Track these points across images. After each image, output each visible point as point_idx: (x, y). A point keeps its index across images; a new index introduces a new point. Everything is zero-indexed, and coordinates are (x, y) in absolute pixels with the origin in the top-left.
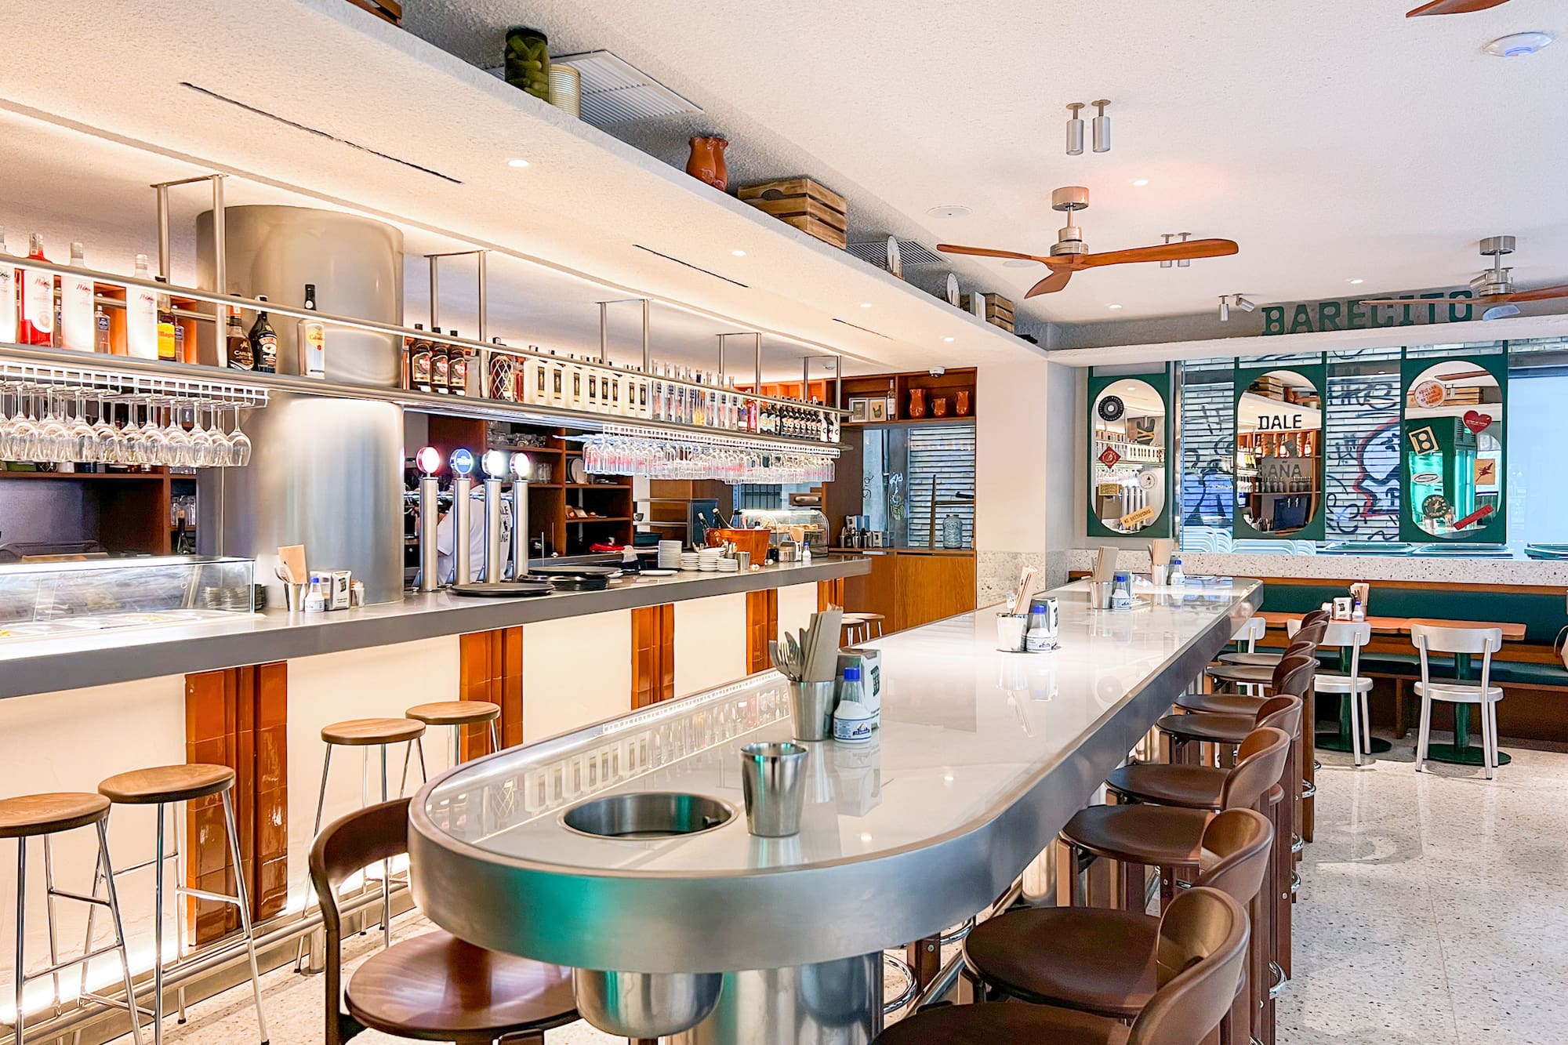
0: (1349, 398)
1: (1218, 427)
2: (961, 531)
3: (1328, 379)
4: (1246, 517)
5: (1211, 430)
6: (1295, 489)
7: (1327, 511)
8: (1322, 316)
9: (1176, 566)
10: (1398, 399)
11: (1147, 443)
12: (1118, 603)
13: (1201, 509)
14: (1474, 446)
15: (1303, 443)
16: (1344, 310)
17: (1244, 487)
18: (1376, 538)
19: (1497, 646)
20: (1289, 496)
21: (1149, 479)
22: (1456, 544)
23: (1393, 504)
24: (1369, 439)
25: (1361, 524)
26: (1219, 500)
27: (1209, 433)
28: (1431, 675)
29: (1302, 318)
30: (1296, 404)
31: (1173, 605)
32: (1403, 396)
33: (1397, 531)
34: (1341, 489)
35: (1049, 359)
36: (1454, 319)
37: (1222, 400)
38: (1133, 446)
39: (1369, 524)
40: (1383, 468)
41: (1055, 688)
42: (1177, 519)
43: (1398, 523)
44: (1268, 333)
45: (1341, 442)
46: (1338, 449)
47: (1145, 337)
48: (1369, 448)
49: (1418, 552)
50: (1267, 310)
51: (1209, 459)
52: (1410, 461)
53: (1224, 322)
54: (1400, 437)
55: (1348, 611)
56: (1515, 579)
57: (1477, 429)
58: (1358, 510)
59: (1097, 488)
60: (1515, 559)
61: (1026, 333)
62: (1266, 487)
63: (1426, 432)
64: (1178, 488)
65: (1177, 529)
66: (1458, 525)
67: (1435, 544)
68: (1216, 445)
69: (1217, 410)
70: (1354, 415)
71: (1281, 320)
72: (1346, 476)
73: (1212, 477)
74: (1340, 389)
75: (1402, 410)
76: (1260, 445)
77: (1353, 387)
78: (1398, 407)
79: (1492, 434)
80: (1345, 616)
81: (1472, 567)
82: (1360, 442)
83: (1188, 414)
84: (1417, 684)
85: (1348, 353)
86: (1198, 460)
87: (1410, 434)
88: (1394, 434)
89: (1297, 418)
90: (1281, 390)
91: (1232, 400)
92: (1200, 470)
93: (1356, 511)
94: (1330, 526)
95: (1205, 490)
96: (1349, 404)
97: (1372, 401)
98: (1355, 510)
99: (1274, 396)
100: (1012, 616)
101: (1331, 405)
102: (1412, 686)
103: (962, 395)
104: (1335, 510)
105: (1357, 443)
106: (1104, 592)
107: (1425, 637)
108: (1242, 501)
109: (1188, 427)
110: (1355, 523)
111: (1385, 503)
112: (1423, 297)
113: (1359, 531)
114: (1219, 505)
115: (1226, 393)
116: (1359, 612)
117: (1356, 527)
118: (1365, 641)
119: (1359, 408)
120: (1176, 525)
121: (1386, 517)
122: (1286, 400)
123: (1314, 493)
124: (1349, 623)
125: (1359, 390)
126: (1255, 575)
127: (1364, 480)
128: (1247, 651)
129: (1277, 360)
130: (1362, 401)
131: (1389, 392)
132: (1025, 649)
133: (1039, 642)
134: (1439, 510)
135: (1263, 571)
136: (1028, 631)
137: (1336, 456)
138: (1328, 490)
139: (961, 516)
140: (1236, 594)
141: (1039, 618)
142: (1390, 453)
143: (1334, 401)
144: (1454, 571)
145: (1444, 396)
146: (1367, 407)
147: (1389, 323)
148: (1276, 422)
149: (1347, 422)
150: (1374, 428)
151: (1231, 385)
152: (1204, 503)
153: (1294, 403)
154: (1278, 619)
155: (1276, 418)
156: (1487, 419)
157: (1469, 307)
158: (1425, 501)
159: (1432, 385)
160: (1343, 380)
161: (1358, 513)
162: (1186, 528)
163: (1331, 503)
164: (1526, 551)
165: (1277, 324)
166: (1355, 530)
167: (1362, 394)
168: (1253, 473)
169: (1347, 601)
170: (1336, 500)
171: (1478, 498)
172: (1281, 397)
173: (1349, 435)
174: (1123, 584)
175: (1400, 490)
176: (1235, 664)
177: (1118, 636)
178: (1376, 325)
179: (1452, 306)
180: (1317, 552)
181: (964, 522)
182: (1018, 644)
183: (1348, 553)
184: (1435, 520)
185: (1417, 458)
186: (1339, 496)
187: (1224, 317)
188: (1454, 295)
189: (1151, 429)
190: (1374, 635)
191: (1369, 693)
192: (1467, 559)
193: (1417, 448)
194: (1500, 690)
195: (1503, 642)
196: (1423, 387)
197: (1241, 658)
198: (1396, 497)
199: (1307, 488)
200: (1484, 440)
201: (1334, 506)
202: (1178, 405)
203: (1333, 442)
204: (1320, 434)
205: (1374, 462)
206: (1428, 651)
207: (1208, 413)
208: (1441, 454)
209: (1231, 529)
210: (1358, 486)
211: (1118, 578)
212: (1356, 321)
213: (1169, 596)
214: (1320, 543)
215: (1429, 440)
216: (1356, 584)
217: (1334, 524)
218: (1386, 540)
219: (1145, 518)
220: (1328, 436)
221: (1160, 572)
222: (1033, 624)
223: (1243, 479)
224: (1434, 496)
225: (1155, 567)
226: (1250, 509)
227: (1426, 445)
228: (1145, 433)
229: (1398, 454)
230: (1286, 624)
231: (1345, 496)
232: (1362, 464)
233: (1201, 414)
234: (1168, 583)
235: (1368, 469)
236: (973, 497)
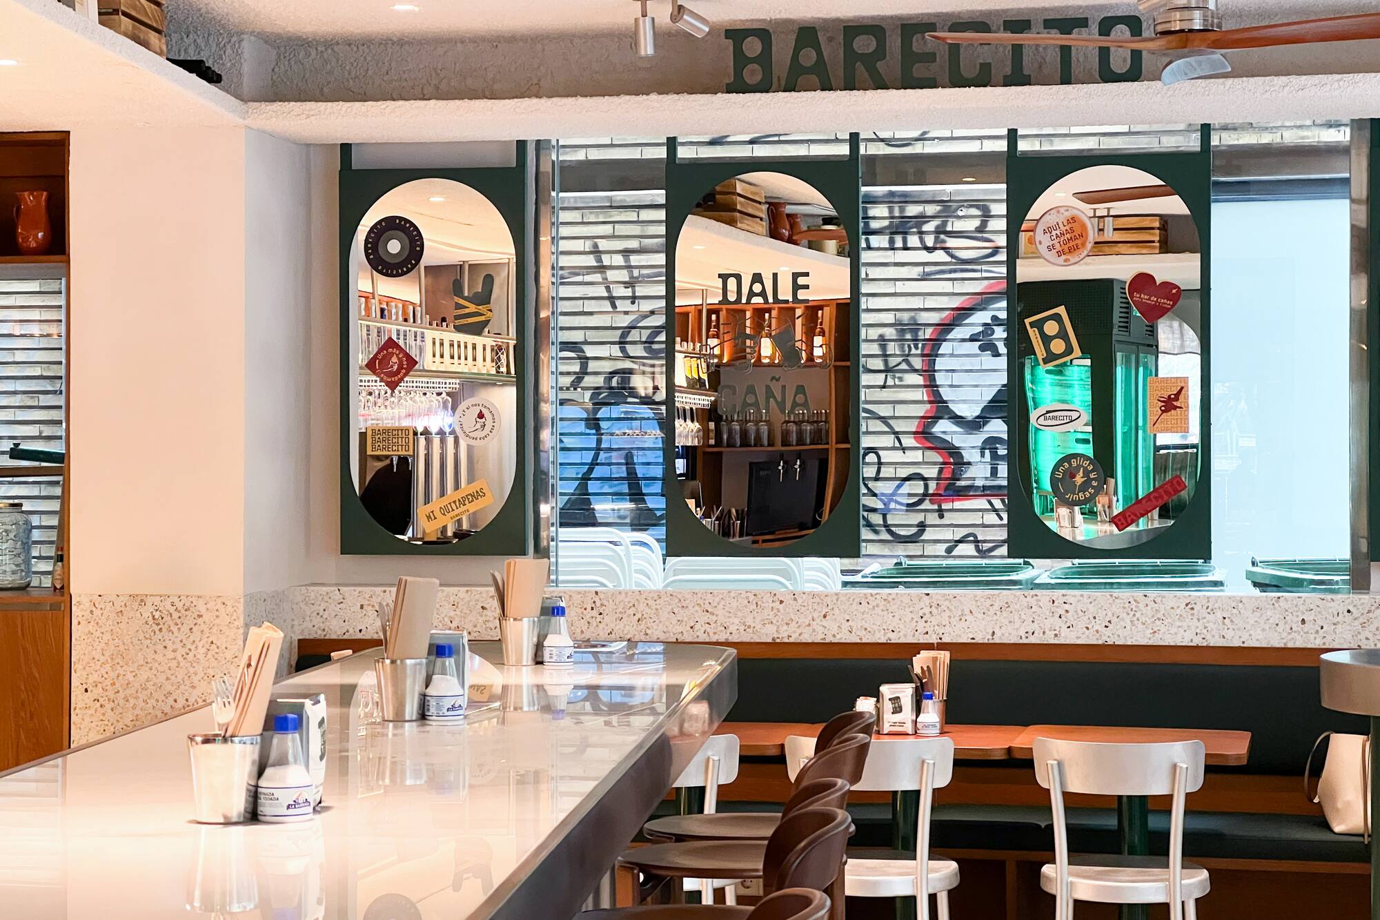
0: (905, 234)
1: (629, 292)
2: (27, 545)
3: (864, 189)
4: (691, 503)
5: (612, 299)
6: (794, 438)
7: (864, 490)
8: (851, 56)
9: (555, 620)
10: (1002, 241)
11: (477, 329)
12: (439, 707)
13: (593, 487)
14: (1151, 346)
15: (810, 333)
16: (894, 43)
17: (687, 432)
18: (963, 549)
19: (1195, 778)
20: (782, 456)
21: (481, 416)
22: (1117, 561)
23: (994, 472)
24: (945, 328)
25: (932, 519)
26: (629, 462)
27: (606, 306)
28: (1071, 849)
29: (808, 57)
30: (795, 243)
31: (548, 708)
32: (1013, 232)
33: (1003, 534)
34: (889, 441)
35: (248, 122)
36: (1108, 75)
37: (636, 230)
38: (437, 335)
39: (949, 518)
40: (974, 394)
41: (319, 902)
42: (545, 509)
43: (1005, 516)
44: (738, 86)
45: (890, 333)
46: (883, 347)
47: (469, 81)
48: (945, 348)
49: (1044, 579)
50: (736, 35)
51: (608, 366)
52: (1028, 377)
53: (647, 58)
54: (1008, 324)
55: (907, 713)
56: (1229, 634)
57: (1154, 314)
58: (926, 487)
59: (363, 436)
60: (1228, 591)
61: (193, 57)
62: (730, 432)
63: (1057, 317)
64: (546, 435)
65: (544, 534)
66: (1121, 521)
67: (1076, 561)
68: (623, 335)
69: (626, 252)
70: (915, 272)
71: (765, 59)
72: (901, 410)
73: (616, 411)
74: (886, 214)
75: (1011, 264)
76: (717, 336)
77: (912, 210)
78: (1002, 257)
79: (1184, 319)
80: (902, 724)
81: (1148, 611)
82: (928, 333)
83: (565, 261)
84: (1047, 869)
85: (900, 134)
86: (584, 372)
87: (1027, 321)
88: (995, 318)
89: (801, 281)
90: (762, 211)
91: (662, 230)
92: (588, 394)
93: (921, 491)
94: (869, 525)
95: (599, 441)
96: (906, 248)
97: (951, 243)
98: (918, 487)
99: (747, 223)
100: (225, 740)
101: (869, 248)
102: (1038, 874)
103: (32, 200)
104: (879, 487)
105: (921, 335)
106: (409, 682)
107: (1060, 764)
108: (680, 465)
109: (565, 291)
110: (919, 518)
111: (978, 472)
112: (1050, 24)
113: (928, 534)
114: (632, 479)
115: (646, 215)
116: (932, 714)
117: (922, 526)
118: (943, 778)
119: (924, 256)
120: (543, 524)
121: (982, 503)
122: (774, 234)
123: (833, 446)
124: (911, 739)
125: (922, 218)
126: (714, 639)
127: (936, 418)
128: (701, 810)
129: (752, 142)
130: (930, 240)
131: (984, 224)
132: (253, 816)
133: (286, 798)
134: (1084, 487)
135: (732, 628)
136: (260, 773)
137: (878, 364)
138: (866, 442)
139: (27, 506)
140: (675, 679)
141: (290, 741)
142: (988, 360)
143: (875, 241)
144: (1114, 620)
145: (1092, 236)
146: (940, 256)
147: (983, 79)
148: (757, 288)
149: (900, 287)
150: (956, 303)
151: (659, 196)
152: (598, 472)
153: (790, 241)
154: (765, 737)
155: (757, 278)
156: (1171, 292)
157: (1136, 55)
158: (1056, 468)
159: (1068, 214)
160: (892, 194)
161: (925, 494)
162: (566, 533)
163: (869, 472)
164: (1249, 575)
165: (756, 66)
166: (921, 532)
167: (930, 226)
168: (702, 401)
169: (905, 691)
170: (880, 463)
171: (1161, 463)
172: (763, 227)
173: (905, 317)
174: (450, 662)
175: (1010, 443)
176: (680, 838)
177: (438, 782)
178: (958, 81)
179: (1104, 53)
180: (845, 584)
181: (35, 520)
182: (238, 804)
183: (908, 585)
184: (1077, 509)
185: (1041, 370)
186: (886, 456)
187: (647, 47)
188: (1107, 25)
189: (484, 298)
190: (962, 763)
191: (951, 894)
192: (1138, 593)
193: (1040, 352)
194: (1205, 874)
195: (1208, 769)
196: (1051, 220)
197: (690, 824)
198: (1002, 458)
199: (818, 437)
200: (1169, 333)
201: (877, 479)
202: (544, 239)
203: (874, 333)
204: (847, 313)
205: (957, 379)
206: (1067, 796)
207: (606, 260)
208: (1088, 362)
209: (661, 532)
210: (924, 434)
211: (440, 650)
212: (918, 70)
213: (540, 688)
214: (848, 563)
215: (1063, 335)
216: (924, 654)
217: (876, 519)
218: (982, 554)
219: (472, 507)
220: (865, 318)
221: (521, 634)
222: (274, 755)
223: (684, 415)
224: (1075, 456)
225: (510, 624)
226: (697, 484)
227: (1058, 346)
228: (472, 308)
229: (1002, 363)
230: (782, 746)
231: (897, 456)
232: (931, 386)
233: (590, 261)
234: (538, 661)
235: (946, 394)
236: (60, 458)
